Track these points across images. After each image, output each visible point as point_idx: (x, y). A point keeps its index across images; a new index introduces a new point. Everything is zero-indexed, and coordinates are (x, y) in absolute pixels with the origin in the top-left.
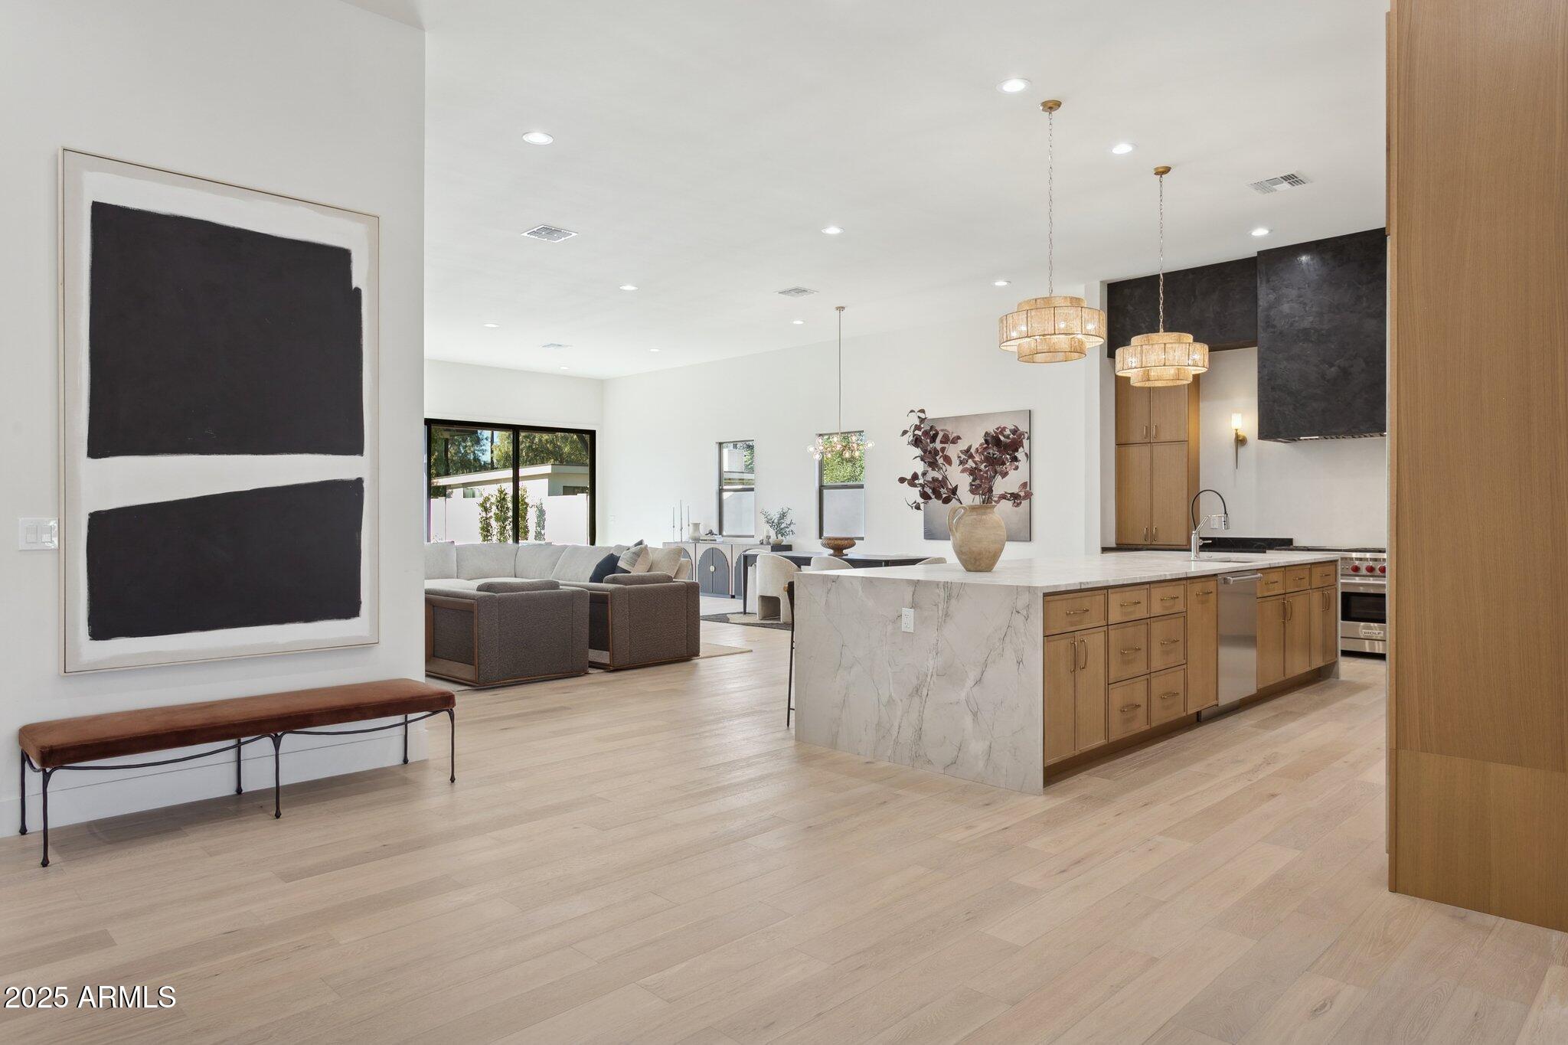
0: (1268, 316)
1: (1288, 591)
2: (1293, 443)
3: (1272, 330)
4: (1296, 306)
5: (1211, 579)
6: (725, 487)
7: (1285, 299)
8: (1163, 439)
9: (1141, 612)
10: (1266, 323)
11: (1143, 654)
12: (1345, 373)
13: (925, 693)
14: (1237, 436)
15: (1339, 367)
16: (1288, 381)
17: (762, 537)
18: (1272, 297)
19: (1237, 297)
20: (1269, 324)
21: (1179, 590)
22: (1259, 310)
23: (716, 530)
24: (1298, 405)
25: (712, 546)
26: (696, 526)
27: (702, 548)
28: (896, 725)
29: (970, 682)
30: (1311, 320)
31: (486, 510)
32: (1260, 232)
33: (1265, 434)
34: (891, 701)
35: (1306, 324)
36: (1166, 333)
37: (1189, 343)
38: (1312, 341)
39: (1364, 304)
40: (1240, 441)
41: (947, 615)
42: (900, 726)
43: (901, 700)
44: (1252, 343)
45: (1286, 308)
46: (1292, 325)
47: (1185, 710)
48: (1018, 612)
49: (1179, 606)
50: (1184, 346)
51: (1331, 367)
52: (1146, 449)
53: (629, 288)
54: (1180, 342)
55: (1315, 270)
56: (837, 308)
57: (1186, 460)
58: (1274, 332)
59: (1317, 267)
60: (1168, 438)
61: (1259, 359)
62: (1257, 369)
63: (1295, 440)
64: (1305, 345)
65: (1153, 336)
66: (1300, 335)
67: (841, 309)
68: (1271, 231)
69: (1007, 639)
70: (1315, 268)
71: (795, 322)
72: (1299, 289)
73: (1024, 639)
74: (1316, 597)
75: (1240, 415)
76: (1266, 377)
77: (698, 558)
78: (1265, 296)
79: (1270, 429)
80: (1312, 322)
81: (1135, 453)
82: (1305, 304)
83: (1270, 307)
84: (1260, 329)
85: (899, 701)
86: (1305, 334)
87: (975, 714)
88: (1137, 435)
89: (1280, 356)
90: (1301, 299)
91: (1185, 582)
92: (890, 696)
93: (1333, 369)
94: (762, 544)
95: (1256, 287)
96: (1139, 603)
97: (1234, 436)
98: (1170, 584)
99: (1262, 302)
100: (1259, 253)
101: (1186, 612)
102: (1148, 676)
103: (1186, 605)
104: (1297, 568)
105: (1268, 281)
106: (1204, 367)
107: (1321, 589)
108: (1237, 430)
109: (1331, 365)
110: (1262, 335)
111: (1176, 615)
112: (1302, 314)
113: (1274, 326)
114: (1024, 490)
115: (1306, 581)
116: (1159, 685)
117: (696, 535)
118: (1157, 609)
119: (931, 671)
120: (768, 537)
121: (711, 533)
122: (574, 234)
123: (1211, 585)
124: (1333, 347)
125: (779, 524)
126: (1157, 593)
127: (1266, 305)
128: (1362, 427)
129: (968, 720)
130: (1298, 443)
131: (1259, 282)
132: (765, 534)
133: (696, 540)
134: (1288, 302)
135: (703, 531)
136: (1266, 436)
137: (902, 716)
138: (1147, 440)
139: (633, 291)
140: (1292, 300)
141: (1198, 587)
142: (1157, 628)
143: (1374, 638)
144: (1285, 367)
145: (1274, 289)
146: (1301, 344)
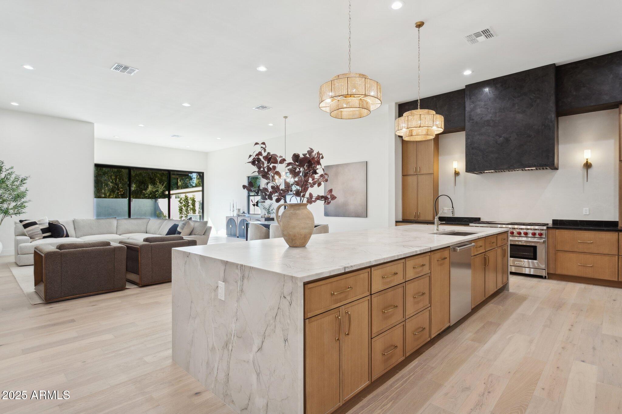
0: (470, 115)
1: (487, 250)
2: (482, 175)
3: (472, 121)
4: (483, 109)
5: (446, 249)
6: (251, 194)
7: (478, 107)
8: (422, 173)
9: (399, 279)
10: (469, 118)
11: (400, 309)
12: (507, 140)
13: (230, 348)
14: (455, 170)
15: (504, 137)
16: (480, 145)
17: (262, 214)
18: (472, 106)
19: (456, 107)
20: (471, 119)
21: (425, 260)
22: (466, 112)
23: (246, 211)
24: (484, 156)
25: (244, 218)
26: (239, 210)
27: (240, 219)
28: (216, 366)
29: (255, 348)
30: (491, 116)
31: (181, 203)
32: (468, 73)
33: (469, 169)
34: (213, 349)
35: (488, 118)
36: (421, 110)
37: (434, 115)
38: (491, 126)
39: (516, 107)
40: (457, 174)
41: (242, 291)
42: (218, 369)
43: (219, 350)
44: (463, 129)
45: (479, 111)
46: (481, 119)
47: (430, 335)
48: (285, 298)
49: (426, 269)
50: (431, 115)
51: (500, 138)
52: (415, 177)
53: (186, 105)
54: (428, 114)
55: (493, 93)
56: (284, 117)
57: (432, 182)
58: (473, 122)
59: (493, 91)
60: (425, 172)
61: (466, 135)
62: (465, 140)
63: (482, 173)
64: (488, 128)
65: (414, 111)
66: (485, 123)
67: (286, 117)
68: (473, 72)
69: (278, 318)
70: (492, 91)
71: (269, 125)
72: (485, 101)
73: (288, 321)
74: (499, 251)
75: (457, 162)
76: (470, 144)
77: (238, 223)
78: (469, 106)
79: (471, 167)
80: (491, 117)
81: (411, 180)
82: (488, 109)
83: (472, 110)
84: (466, 121)
85: (218, 350)
86: (488, 123)
87: (258, 375)
88: (411, 172)
89: (476, 133)
90: (486, 106)
91: (430, 254)
92: (213, 345)
93: (501, 139)
94: (262, 217)
95: (465, 103)
96: (397, 273)
97: (454, 171)
98: (419, 256)
99: (468, 109)
100: (466, 86)
101: (431, 273)
102: (404, 323)
103: (430, 268)
104: (491, 237)
105: (470, 99)
106: (441, 128)
107: (501, 247)
108: (455, 169)
109: (500, 137)
110: (468, 125)
111: (424, 276)
112: (486, 113)
113: (473, 120)
114: (330, 194)
115: (495, 244)
116: (410, 326)
117: (239, 213)
118: (410, 274)
119: (233, 332)
120: (265, 215)
121: (244, 213)
122: (137, 70)
123: (446, 253)
124: (501, 128)
125: (269, 210)
126: (410, 263)
127: (469, 110)
128: (515, 166)
129: (254, 376)
130: (484, 174)
131: (466, 99)
132: (264, 214)
133: (239, 216)
134: (480, 108)
135: (241, 212)
136: (469, 170)
137: (219, 362)
138: (415, 174)
139: (188, 107)
140: (482, 107)
141: (438, 255)
142: (411, 288)
143: (523, 266)
144: (478, 138)
145: (473, 102)
146: (486, 127)
